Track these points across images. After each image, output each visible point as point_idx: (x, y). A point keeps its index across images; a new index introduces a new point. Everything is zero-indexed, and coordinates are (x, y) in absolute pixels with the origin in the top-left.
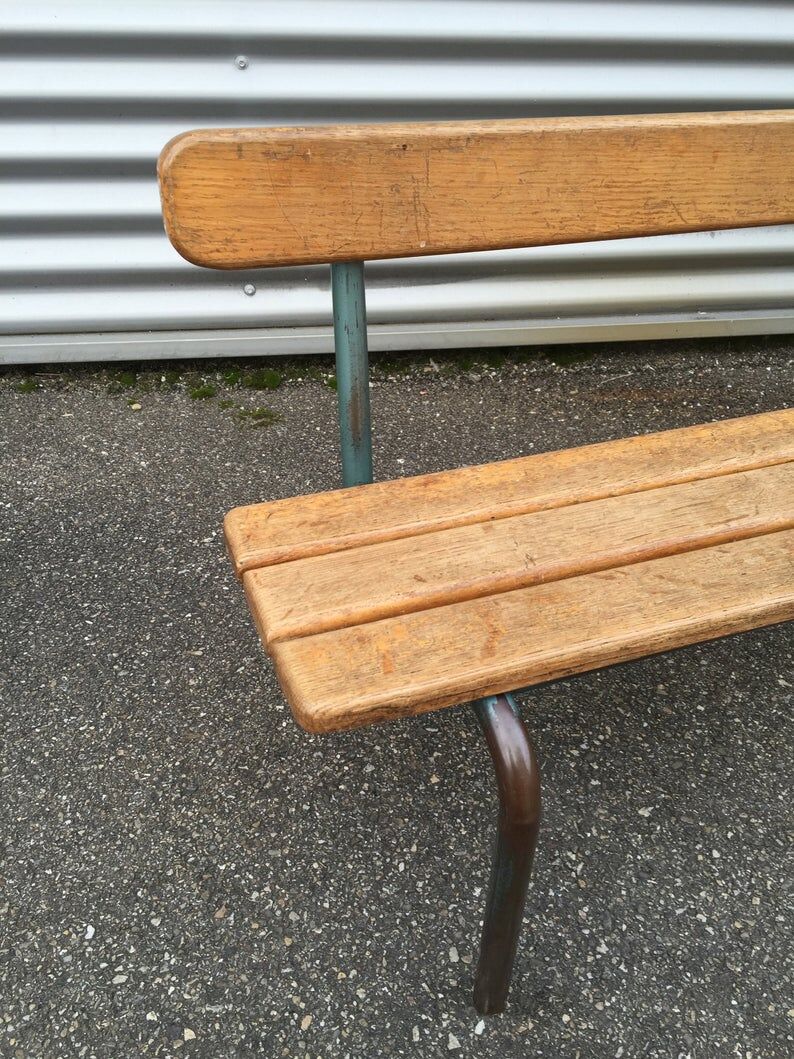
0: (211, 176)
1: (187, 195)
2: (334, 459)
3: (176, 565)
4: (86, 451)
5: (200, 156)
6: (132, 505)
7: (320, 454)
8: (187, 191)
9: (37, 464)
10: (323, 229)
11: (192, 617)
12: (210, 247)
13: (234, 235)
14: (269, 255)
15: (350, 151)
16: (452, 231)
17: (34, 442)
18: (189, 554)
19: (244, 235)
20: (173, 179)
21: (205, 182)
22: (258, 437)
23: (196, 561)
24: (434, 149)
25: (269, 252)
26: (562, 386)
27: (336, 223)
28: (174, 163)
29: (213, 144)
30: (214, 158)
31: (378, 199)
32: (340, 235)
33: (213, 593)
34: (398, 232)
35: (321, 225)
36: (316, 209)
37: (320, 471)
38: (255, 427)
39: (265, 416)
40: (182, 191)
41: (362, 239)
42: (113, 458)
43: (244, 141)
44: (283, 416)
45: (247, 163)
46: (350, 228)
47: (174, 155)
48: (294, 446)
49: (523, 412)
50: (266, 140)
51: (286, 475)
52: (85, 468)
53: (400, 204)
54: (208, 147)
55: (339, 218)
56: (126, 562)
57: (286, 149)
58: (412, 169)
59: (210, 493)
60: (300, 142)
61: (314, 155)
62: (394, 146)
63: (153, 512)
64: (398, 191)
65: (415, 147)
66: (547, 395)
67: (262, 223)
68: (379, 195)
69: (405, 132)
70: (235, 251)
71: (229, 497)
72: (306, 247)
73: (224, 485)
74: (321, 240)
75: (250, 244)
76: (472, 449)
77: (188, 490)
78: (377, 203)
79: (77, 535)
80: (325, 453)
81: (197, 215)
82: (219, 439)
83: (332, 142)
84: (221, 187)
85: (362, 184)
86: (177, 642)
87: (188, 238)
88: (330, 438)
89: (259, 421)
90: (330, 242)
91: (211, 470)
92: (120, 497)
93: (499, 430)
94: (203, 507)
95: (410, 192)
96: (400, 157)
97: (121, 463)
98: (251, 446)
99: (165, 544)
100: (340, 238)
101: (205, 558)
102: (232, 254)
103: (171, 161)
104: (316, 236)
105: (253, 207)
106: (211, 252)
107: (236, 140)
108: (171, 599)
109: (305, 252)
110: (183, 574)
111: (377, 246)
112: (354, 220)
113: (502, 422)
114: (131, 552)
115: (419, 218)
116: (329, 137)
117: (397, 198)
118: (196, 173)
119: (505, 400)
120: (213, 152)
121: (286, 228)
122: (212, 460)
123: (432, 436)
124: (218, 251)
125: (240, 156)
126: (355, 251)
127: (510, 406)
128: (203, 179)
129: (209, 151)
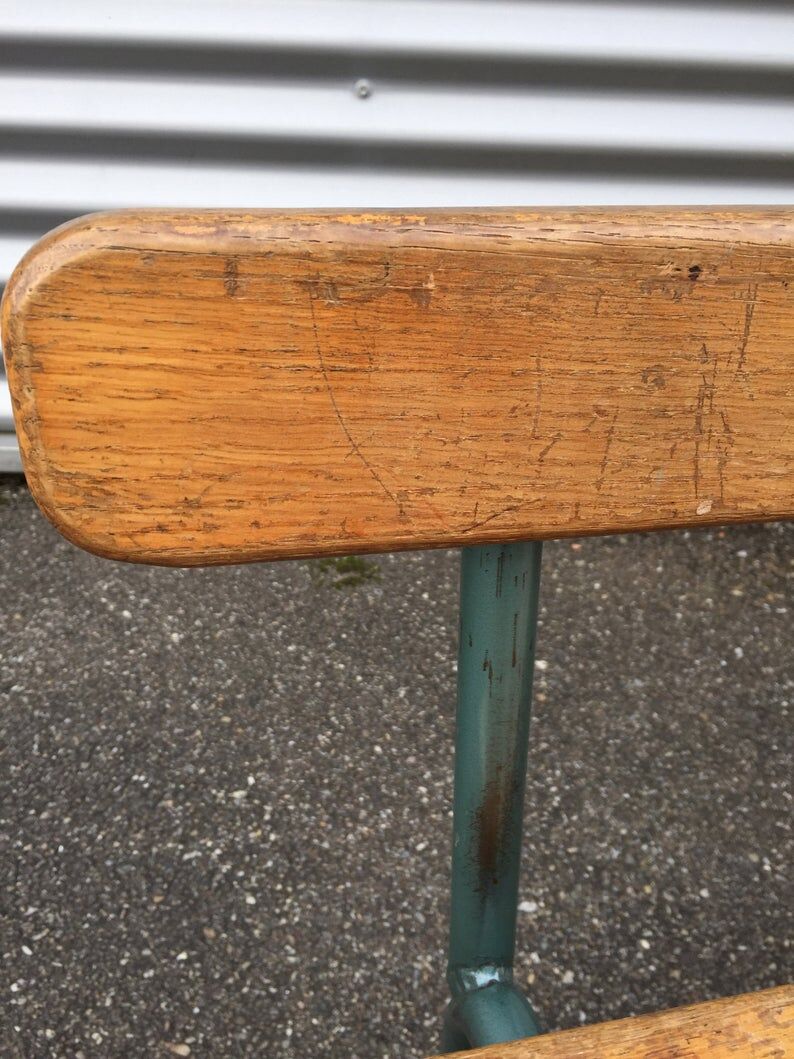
0: (145, 342)
1: (75, 391)
2: (442, 651)
3: (184, 839)
4: (103, 608)
5: (111, 286)
6: (144, 711)
7: (423, 640)
8: (73, 381)
9: (31, 627)
10: (449, 474)
11: (188, 962)
12: (140, 519)
13: (206, 490)
14: (304, 537)
15: (546, 280)
16: (783, 477)
17: (39, 587)
18: (206, 818)
19: (237, 491)
20: (32, 348)
21: (124, 358)
22: (340, 604)
23: (215, 837)
24: (773, 278)
25: (303, 530)
26: (778, 550)
27: (487, 459)
28: (32, 305)
29: (151, 255)
30: (154, 294)
31: (604, 403)
32: (496, 487)
33: (230, 908)
34: (648, 480)
35: (448, 465)
36: (438, 425)
37: (422, 672)
38: (338, 586)
39: (354, 569)
40: (59, 379)
41: (550, 496)
42: (137, 624)
43: (244, 249)
44: (379, 570)
45: (248, 309)
46: (522, 471)
47: (34, 284)
48: (388, 622)
49: (723, 592)
50: (308, 248)
51: (372, 675)
52: (94, 639)
53: (663, 413)
54: (139, 264)
55: (497, 448)
56: (110, 824)
57: (368, 273)
58: (705, 329)
59: (258, 698)
60: (408, 255)
61: (443, 289)
62: (667, 270)
63: (171, 729)
64: (659, 383)
65: (724, 272)
66: (757, 563)
67: (288, 460)
68: (610, 392)
69: (699, 234)
70: (209, 528)
71: (285, 710)
72: (402, 516)
73: (280, 686)
74: (444, 501)
75: (253, 512)
76: (648, 652)
77: (228, 690)
78: (601, 413)
79: (53, 763)
80: (432, 641)
81: (105, 441)
82: (286, 600)
83: (496, 256)
84: (174, 369)
85: (565, 366)
86: (153, 1017)
87: (78, 500)
88: (440, 613)
89: (346, 576)
90: (468, 504)
91: (265, 655)
92: (130, 695)
93: (688, 621)
94: (244, 726)
95: (692, 385)
96: (677, 298)
97: (145, 634)
98: (328, 618)
99: (176, 793)
100: (493, 494)
101: (229, 831)
102: (200, 537)
103: (25, 299)
104: (431, 491)
105: (264, 422)
106: (144, 531)
107: (222, 245)
108: (163, 913)
109: (401, 528)
110: (189, 861)
111: (587, 513)
112: (535, 453)
113: (693, 606)
114: (122, 805)
115: (703, 447)
116: (489, 243)
117: (657, 397)
118: (100, 334)
119: (694, 566)
120: (152, 277)
121: (354, 472)
122: (270, 637)
123: (588, 623)
124: (161, 528)
125: (233, 291)
126: (529, 524)
127: (703, 580)
128: (122, 350)
129: (139, 274)
